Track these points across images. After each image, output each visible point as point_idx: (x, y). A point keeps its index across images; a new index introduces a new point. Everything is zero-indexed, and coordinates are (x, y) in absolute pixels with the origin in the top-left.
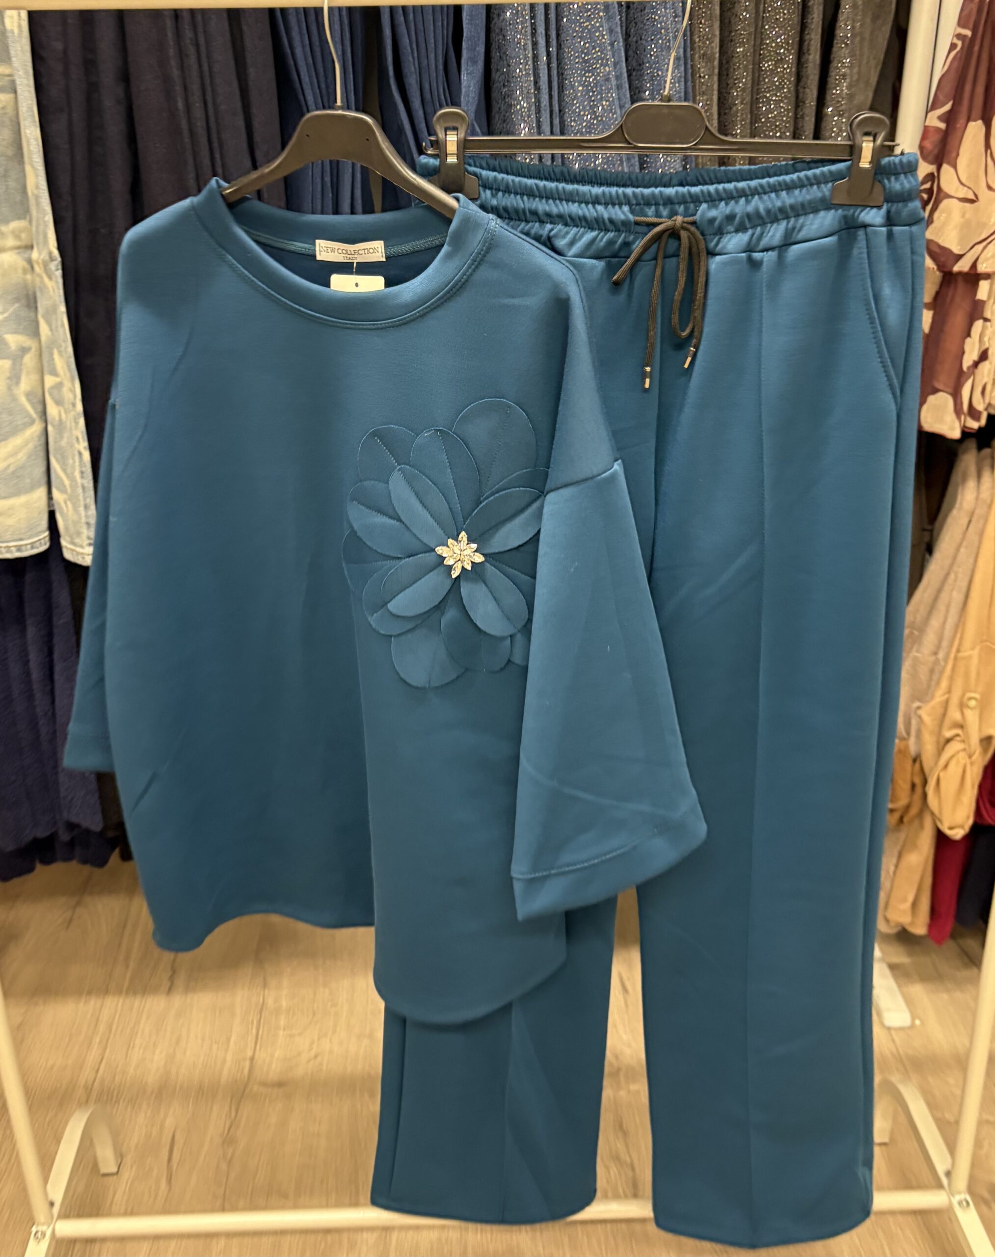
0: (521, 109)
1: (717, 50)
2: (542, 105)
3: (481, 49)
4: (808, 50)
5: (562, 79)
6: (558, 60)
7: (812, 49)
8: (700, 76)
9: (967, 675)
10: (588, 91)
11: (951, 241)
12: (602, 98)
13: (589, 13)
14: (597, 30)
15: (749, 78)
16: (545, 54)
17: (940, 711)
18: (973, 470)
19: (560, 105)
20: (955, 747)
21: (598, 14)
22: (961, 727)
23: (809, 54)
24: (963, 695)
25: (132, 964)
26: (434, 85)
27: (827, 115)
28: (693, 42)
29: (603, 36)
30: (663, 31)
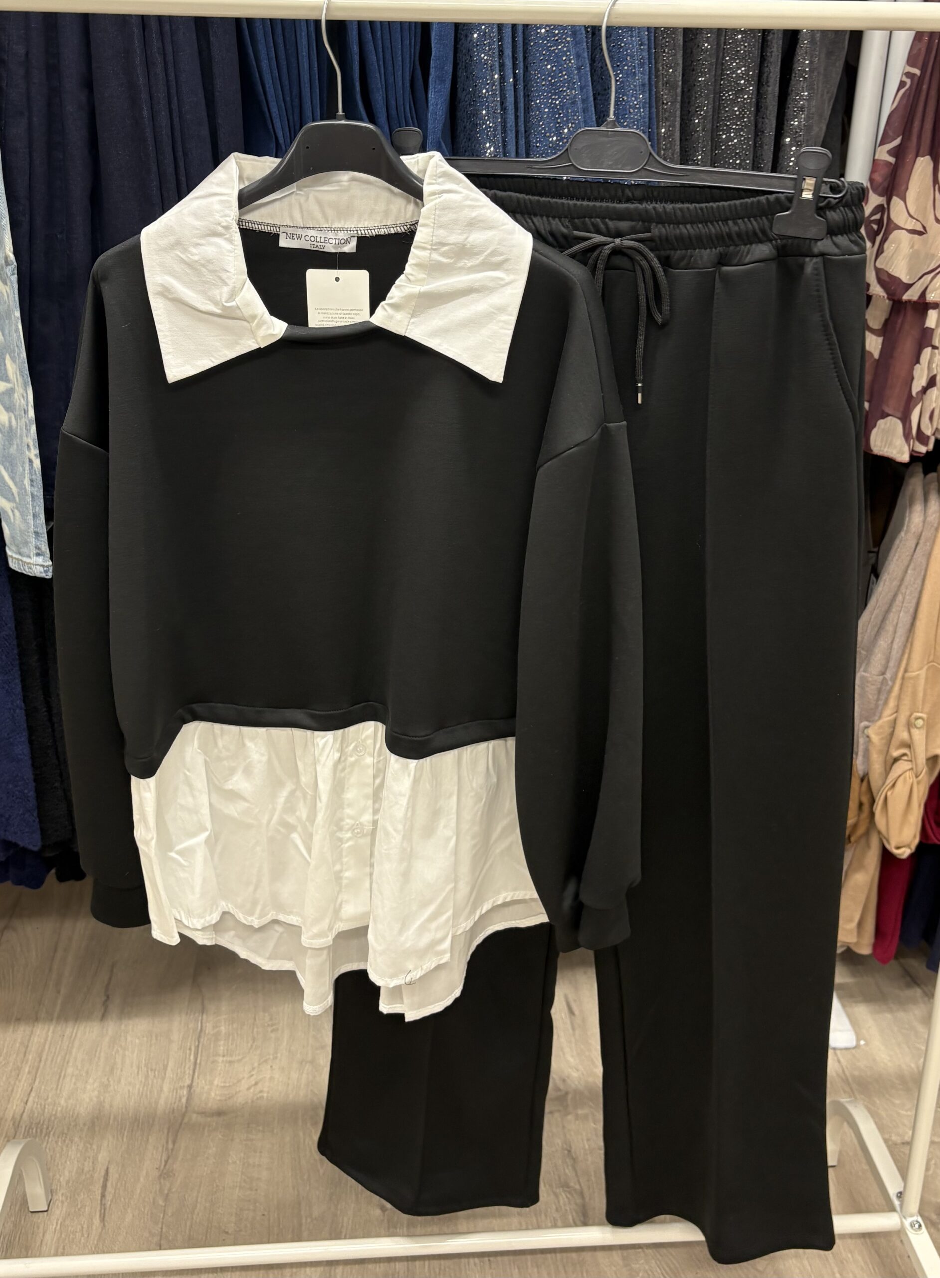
0: (486, 128)
1: (680, 78)
2: (509, 125)
3: (449, 68)
4: (768, 82)
5: (528, 101)
6: (524, 82)
7: (772, 81)
8: (663, 103)
9: (914, 694)
10: (554, 114)
11: (900, 270)
12: (568, 120)
13: (557, 38)
14: (565, 54)
15: (710, 107)
16: (512, 76)
17: (888, 730)
18: (919, 492)
19: (526, 126)
20: (901, 767)
21: (565, 39)
22: (908, 746)
23: (769, 86)
24: (910, 716)
25: (63, 991)
26: (400, 102)
27: (785, 145)
28: (657, 70)
29: (570, 60)
30: (628, 58)
